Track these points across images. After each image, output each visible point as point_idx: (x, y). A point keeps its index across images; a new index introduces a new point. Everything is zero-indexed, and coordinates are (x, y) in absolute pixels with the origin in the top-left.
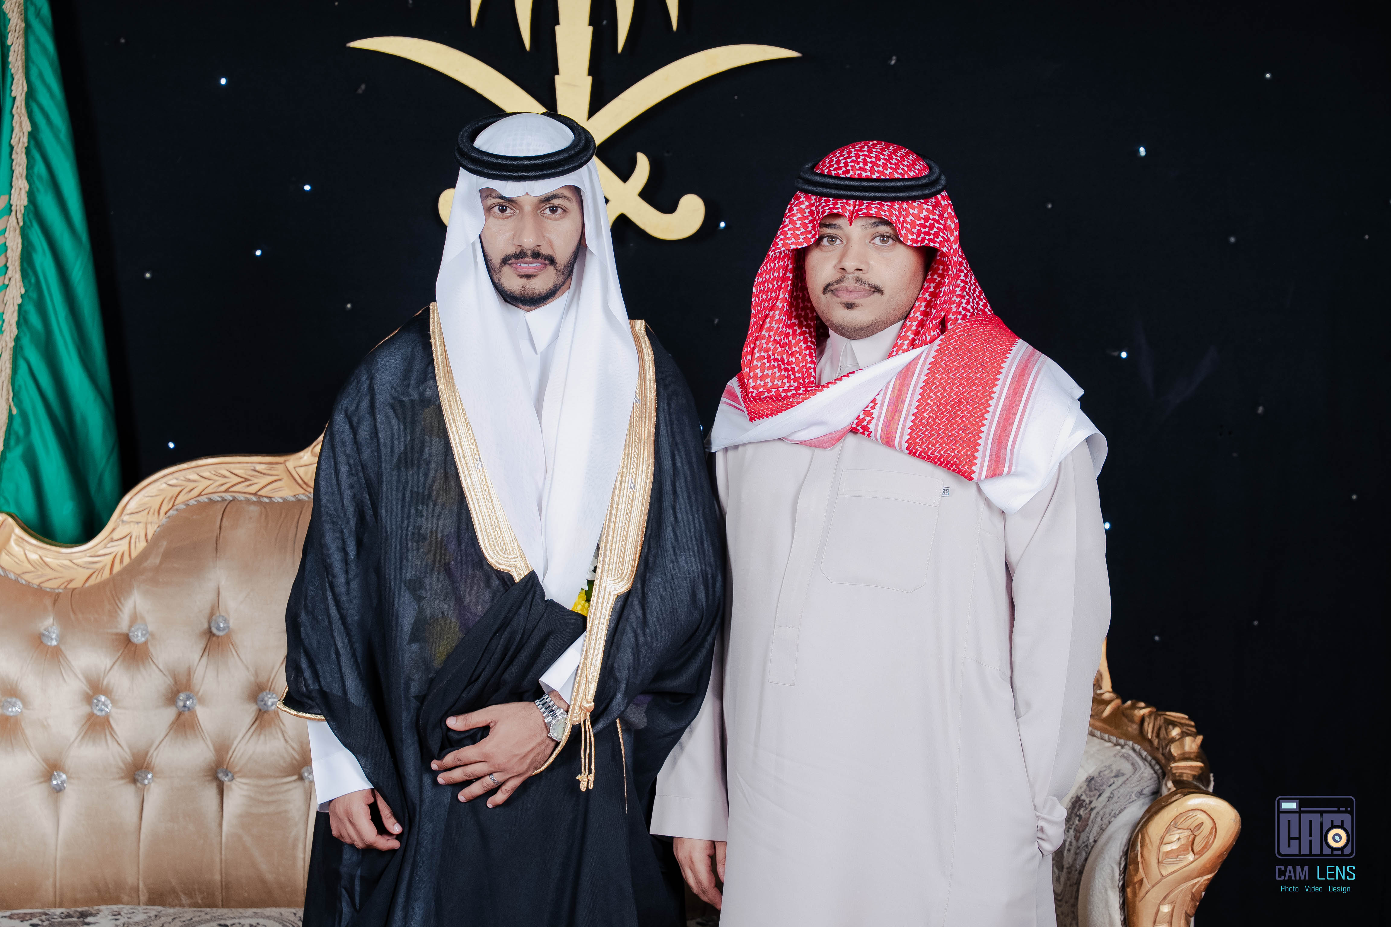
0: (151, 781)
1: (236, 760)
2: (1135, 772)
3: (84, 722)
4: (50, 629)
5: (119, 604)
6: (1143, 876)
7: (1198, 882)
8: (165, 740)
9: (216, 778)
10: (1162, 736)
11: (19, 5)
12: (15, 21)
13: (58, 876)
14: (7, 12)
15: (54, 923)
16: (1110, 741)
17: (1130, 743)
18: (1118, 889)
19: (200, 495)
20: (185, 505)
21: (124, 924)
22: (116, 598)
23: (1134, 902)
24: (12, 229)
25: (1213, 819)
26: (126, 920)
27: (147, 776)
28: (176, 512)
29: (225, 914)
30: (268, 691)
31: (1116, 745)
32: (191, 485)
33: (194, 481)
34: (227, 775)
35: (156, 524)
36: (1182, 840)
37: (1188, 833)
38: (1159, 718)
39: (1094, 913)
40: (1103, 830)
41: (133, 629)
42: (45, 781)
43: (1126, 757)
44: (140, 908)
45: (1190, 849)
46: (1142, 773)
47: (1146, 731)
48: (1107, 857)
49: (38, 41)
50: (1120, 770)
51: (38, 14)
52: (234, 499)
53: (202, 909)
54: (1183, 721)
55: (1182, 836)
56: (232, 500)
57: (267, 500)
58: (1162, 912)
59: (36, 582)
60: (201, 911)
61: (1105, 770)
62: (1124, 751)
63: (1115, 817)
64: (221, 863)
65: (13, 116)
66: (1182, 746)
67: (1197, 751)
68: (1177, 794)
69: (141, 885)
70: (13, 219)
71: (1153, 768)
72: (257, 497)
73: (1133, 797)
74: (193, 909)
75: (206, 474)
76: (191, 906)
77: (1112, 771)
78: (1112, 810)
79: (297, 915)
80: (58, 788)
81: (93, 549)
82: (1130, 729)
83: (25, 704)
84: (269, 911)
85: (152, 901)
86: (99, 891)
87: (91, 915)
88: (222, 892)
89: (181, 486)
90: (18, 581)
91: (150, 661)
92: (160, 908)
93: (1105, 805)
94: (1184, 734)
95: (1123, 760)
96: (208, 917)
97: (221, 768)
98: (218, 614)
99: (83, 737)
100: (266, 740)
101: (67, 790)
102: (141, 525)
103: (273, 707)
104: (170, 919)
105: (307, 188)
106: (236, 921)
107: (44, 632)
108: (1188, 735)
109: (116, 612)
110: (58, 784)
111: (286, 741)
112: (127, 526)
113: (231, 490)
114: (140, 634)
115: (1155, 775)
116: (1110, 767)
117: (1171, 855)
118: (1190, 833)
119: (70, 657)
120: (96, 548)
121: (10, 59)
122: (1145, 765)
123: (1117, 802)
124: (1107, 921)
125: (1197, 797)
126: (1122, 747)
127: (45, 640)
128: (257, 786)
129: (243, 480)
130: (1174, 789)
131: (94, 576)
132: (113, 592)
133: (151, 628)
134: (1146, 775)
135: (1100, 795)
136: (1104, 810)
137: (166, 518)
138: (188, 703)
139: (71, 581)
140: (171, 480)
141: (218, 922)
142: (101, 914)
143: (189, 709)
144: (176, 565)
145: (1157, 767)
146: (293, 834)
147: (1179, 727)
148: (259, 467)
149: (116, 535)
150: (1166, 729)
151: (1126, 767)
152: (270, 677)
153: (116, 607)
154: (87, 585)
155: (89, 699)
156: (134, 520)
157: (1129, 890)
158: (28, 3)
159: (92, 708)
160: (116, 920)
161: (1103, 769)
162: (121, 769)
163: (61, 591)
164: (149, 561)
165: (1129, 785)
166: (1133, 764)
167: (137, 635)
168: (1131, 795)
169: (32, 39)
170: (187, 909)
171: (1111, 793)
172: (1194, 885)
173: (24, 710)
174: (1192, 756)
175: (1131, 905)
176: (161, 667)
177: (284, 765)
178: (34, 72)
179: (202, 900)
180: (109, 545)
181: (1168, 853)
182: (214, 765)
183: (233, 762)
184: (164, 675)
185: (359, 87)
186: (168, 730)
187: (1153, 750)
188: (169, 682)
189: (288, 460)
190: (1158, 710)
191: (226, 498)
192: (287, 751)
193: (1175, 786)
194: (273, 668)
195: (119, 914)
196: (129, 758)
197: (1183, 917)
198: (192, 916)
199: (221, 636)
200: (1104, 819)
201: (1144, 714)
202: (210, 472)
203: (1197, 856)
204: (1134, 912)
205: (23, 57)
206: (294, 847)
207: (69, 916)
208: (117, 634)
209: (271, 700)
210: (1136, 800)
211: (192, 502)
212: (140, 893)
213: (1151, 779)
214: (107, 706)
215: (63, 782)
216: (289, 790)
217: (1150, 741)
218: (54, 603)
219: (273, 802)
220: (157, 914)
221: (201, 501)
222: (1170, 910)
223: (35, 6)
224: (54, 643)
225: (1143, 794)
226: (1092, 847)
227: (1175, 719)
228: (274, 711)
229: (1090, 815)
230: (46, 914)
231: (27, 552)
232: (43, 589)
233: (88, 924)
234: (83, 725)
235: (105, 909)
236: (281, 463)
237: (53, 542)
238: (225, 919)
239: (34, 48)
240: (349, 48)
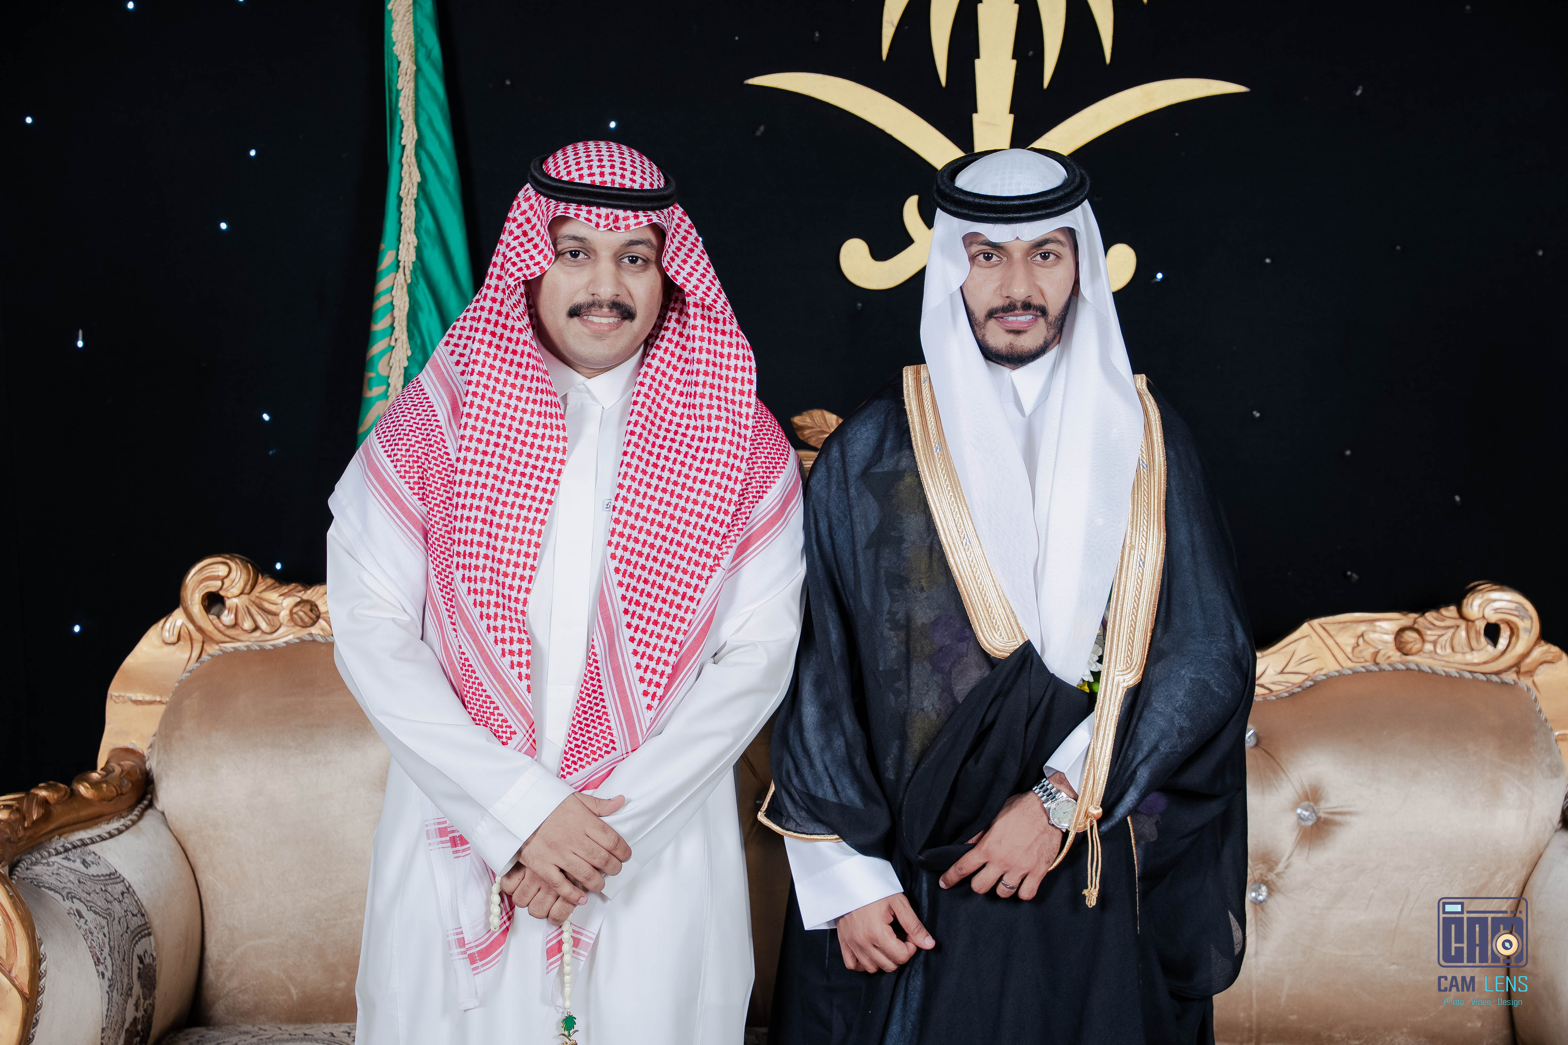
11: (412, 46)
12: (407, 63)
14: (398, 54)
24: (399, 286)
49: (429, 85)
51: (429, 56)
65: (402, 166)
70: (400, 275)
121: (400, 104)
158: (419, 44)
169: (422, 83)
178: (423, 119)
185: (758, 129)
205: (413, 102)
223: (426, 48)
239: (424, 92)
240: (748, 85)
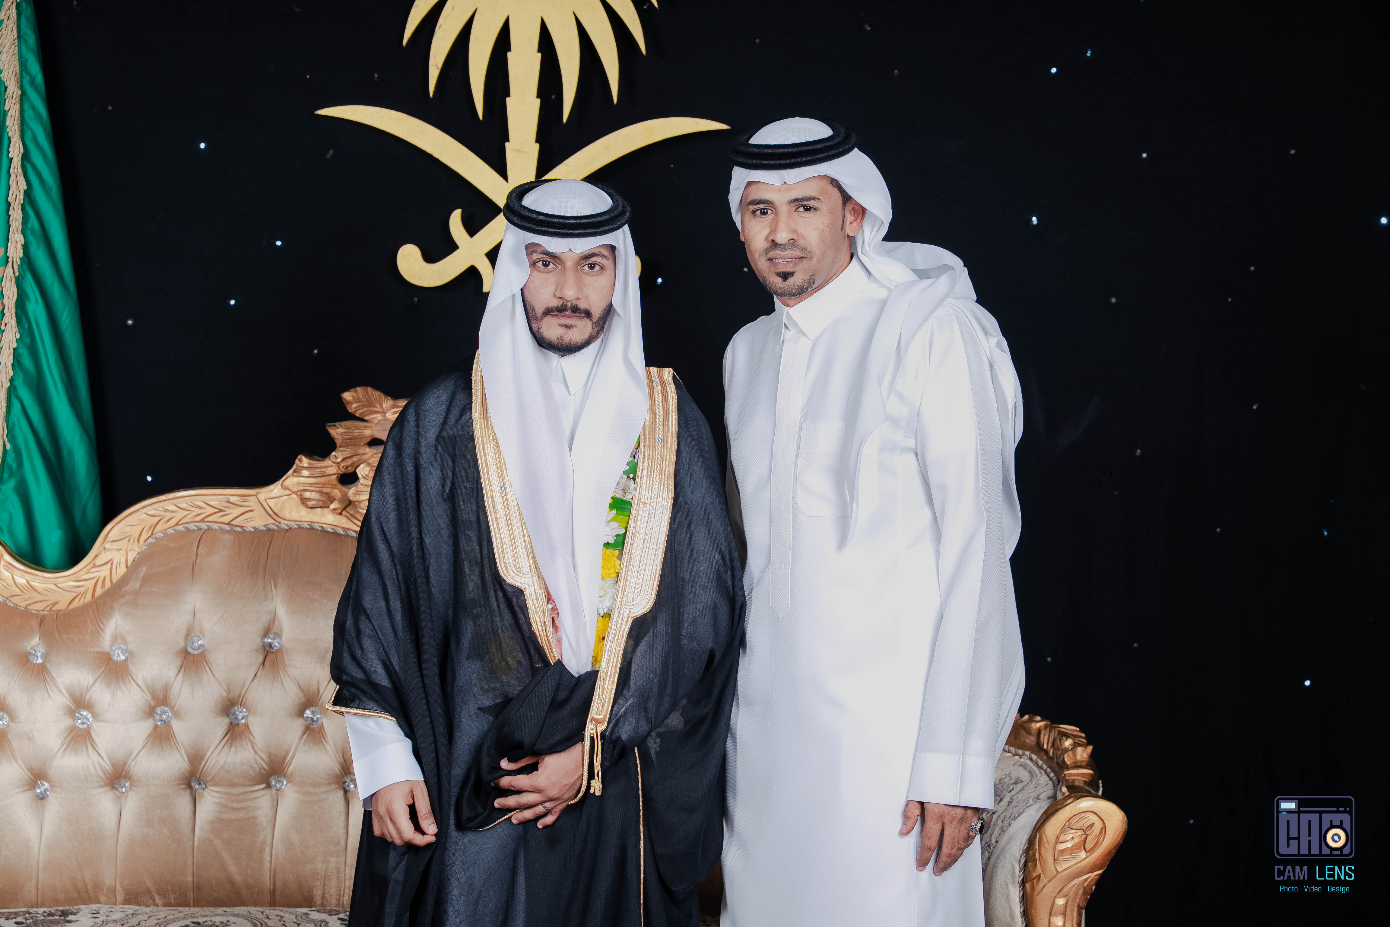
0: (128, 789)
1: (209, 769)
2: (1032, 779)
3: (67, 734)
4: (35, 648)
5: (101, 625)
6: (1041, 872)
7: (1089, 877)
8: (142, 752)
9: (190, 787)
10: (1056, 746)
11: (16, 74)
12: (13, 88)
13: (40, 877)
14: (5, 80)
15: (37, 921)
16: (1009, 752)
17: (1028, 753)
18: (1018, 885)
19: (177, 524)
20: (163, 533)
21: (103, 922)
22: (98, 620)
23: (1033, 896)
24: (9, 279)
25: (1103, 821)
26: (105, 918)
27: (125, 785)
28: (154, 540)
29: (198, 912)
30: (239, 707)
31: (1015, 755)
32: (169, 515)
33: (172, 512)
34: (200, 784)
35: (136, 551)
36: (1075, 839)
37: (1081, 832)
38: (1053, 730)
39: (995, 906)
40: (1003, 831)
41: (113, 648)
42: (30, 790)
43: (1024, 766)
44: (118, 907)
45: (1082, 847)
46: (1038, 780)
47: (1042, 742)
48: (1008, 856)
49: (33, 107)
50: (1018, 777)
51: (32, 82)
52: (209, 529)
53: (175, 908)
54: (1075, 733)
55: (1075, 835)
56: (207, 530)
57: (239, 529)
58: (1057, 905)
59: (23, 604)
60: (174, 910)
61: (1006, 778)
62: (1022, 760)
63: (1015, 820)
64: (193, 866)
65: (10, 176)
66: (1075, 755)
67: (1087, 760)
68: (1070, 798)
69: (118, 886)
70: (9, 269)
71: (1048, 776)
72: (230, 526)
73: (1031, 802)
74: (167, 908)
75: (183, 505)
76: (165, 905)
77: (1011, 778)
78: (1012, 814)
79: (264, 914)
80: (41, 796)
81: (77, 575)
82: (1027, 741)
83: (12, 718)
84: (237, 910)
85: (128, 901)
86: (78, 892)
87: (72, 913)
88: (193, 893)
89: (160, 516)
90: (7, 604)
91: (130, 677)
92: (136, 907)
93: (1006, 809)
94: (1076, 745)
95: (1021, 769)
96: (181, 915)
97: (194, 778)
98: (193, 635)
99: (66, 749)
100: (236, 751)
101: (49, 797)
102: (121, 552)
103: (243, 721)
104: (146, 917)
105: (279, 243)
106: (208, 919)
107: (30, 651)
108: (1080, 745)
109: (99, 632)
110: (41, 793)
111: (256, 752)
112: (109, 553)
113: (206, 520)
114: (120, 653)
115: (1050, 782)
116: (1009, 775)
117: (1066, 853)
118: (1082, 833)
119: (54, 675)
120: (79, 573)
121: (7, 123)
122: (1041, 773)
123: (1016, 807)
124: (1008, 914)
125: (1088, 800)
126: (1021, 757)
127: (31, 658)
128: (228, 794)
129: (217, 510)
130: (1068, 793)
131: (77, 599)
132: (96, 614)
133: (131, 647)
134: (1042, 782)
135: (1001, 800)
136: (1005, 814)
137: (145, 546)
138: (164, 716)
139: (56, 604)
140: (150, 510)
141: (191, 920)
142: (81, 912)
143: (165, 722)
144: (154, 589)
145: (1052, 775)
146: (261, 838)
147: (1072, 739)
148: (233, 499)
149: (98, 562)
150: (1060, 741)
151: (1024, 775)
152: (241, 693)
153: (98, 628)
154: (70, 607)
155: (72, 713)
156: (115, 548)
157: (1028, 885)
158: (23, 73)
159: (74, 721)
160: (95, 918)
161: (1004, 777)
162: (101, 778)
163: (46, 613)
164: (129, 586)
165: (1027, 790)
166: (1030, 772)
167: (118, 654)
168: (1028, 801)
169: (26, 106)
170: (161, 908)
171: (1011, 798)
172: (1086, 880)
173: (10, 723)
174: (1083, 764)
175: (1029, 899)
176: (140, 683)
177: (253, 774)
178: (28, 135)
179: (174, 900)
180: (91, 571)
181: (1062, 852)
182: (187, 774)
183: (206, 771)
184: (143, 691)
185: (328, 152)
186: (145, 742)
187: (1049, 760)
188: (147, 698)
189: (259, 493)
190: (1052, 723)
191: (202, 527)
192: (256, 761)
193: (1068, 791)
194: (244, 684)
195: (98, 913)
196: (109, 768)
197: (1076, 909)
198: (166, 915)
199: (196, 655)
200: (1004, 821)
201: (1040, 727)
202: (187, 503)
203: (1088, 854)
204: (1032, 904)
205: (19, 121)
206: (262, 850)
207: (51, 914)
208: (98, 653)
209: (241, 714)
210: (1033, 804)
211: (170, 531)
212: (117, 893)
213: (1046, 786)
214: (88, 720)
215: (46, 790)
216: (258, 797)
217: (1046, 752)
218: (40, 625)
219: (243, 808)
220: (133, 912)
221: (179, 530)
222: (1064, 902)
223: (30, 75)
224: (40, 661)
225: (1040, 799)
226: (994, 847)
227: (1068, 732)
228: (245, 725)
229: (992, 818)
230: (29, 913)
231: (15, 577)
232: (29, 611)
233: (69, 922)
234: (66, 738)
235: (85, 909)
236: (253, 496)
237: (40, 568)
238: (197, 917)
239: (29, 113)
240: (317, 115)
